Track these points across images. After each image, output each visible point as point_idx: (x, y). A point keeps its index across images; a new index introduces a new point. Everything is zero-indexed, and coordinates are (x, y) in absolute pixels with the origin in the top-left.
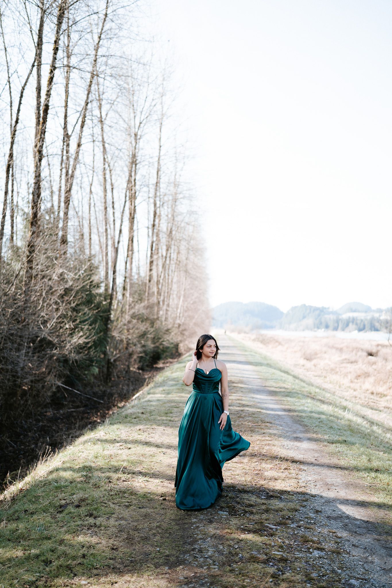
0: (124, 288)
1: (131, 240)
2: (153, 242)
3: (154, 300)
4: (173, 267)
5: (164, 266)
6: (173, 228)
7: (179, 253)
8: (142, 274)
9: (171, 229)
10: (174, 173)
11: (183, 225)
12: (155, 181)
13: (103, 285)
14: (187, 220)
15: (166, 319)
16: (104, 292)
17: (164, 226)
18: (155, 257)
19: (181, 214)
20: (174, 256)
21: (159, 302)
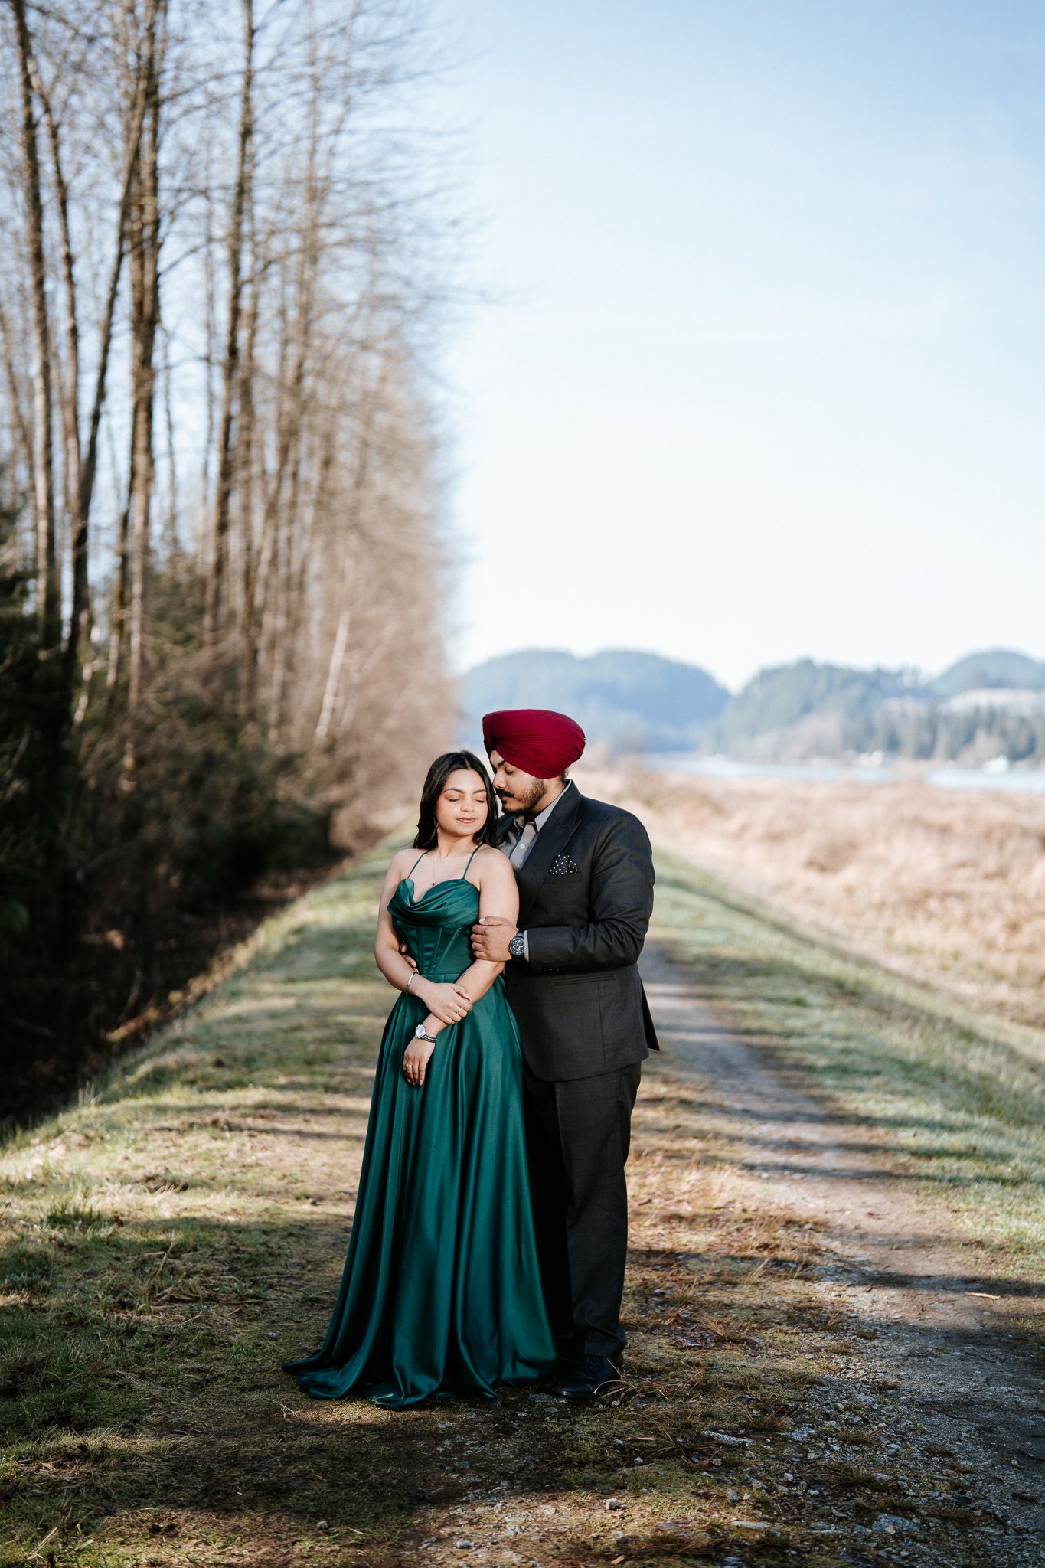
0: (123, 600)
1: (144, 407)
2: (228, 419)
3: (234, 641)
4: (308, 514)
5: (272, 511)
6: (308, 365)
7: (327, 463)
8: (189, 547)
9: (300, 366)
10: (306, 145)
11: (342, 351)
12: (231, 176)
13: (38, 586)
14: (358, 331)
15: (284, 720)
16: (41, 612)
17: (267, 356)
18: (240, 475)
19: (341, 307)
20: (311, 472)
21: (254, 653)
